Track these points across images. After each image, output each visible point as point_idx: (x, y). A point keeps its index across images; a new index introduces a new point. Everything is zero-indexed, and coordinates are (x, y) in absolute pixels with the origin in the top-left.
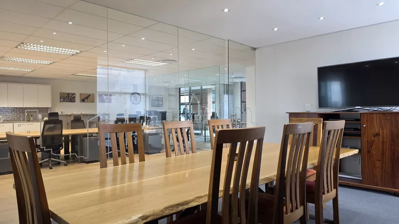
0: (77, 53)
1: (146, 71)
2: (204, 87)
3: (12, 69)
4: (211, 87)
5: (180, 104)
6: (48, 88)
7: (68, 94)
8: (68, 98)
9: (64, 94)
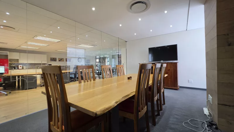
0: (59, 41)
1: (85, 49)
2: (105, 56)
3: (30, 47)
4: (107, 56)
5: (96, 62)
6: (45, 56)
7: (54, 58)
8: (54, 60)
9: (52, 58)
